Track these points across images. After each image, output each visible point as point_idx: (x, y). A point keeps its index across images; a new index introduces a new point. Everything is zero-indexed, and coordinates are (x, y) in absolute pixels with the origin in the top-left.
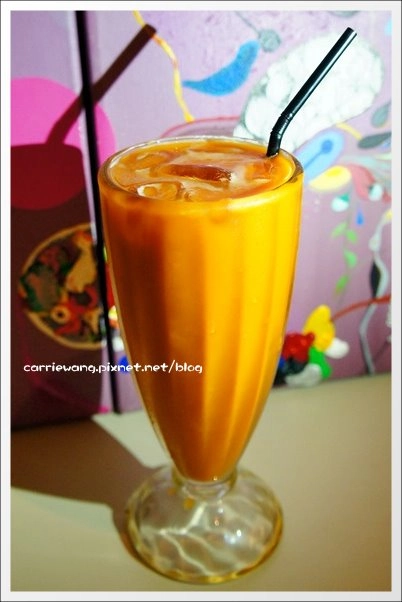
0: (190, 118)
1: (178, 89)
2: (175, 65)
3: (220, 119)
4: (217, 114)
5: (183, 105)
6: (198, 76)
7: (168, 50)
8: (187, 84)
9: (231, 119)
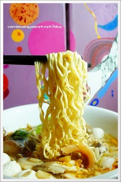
0: (99, 37)
1: (96, 28)
2: (95, 20)
3: (109, 38)
4: (108, 37)
5: (97, 33)
6: (103, 24)
7: (94, 15)
8: (99, 26)
9: (113, 39)
